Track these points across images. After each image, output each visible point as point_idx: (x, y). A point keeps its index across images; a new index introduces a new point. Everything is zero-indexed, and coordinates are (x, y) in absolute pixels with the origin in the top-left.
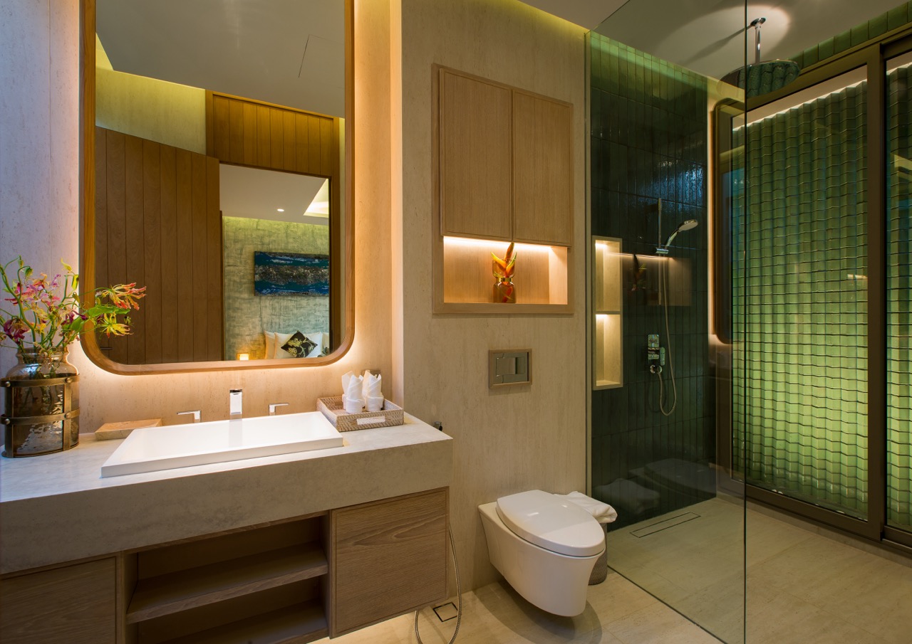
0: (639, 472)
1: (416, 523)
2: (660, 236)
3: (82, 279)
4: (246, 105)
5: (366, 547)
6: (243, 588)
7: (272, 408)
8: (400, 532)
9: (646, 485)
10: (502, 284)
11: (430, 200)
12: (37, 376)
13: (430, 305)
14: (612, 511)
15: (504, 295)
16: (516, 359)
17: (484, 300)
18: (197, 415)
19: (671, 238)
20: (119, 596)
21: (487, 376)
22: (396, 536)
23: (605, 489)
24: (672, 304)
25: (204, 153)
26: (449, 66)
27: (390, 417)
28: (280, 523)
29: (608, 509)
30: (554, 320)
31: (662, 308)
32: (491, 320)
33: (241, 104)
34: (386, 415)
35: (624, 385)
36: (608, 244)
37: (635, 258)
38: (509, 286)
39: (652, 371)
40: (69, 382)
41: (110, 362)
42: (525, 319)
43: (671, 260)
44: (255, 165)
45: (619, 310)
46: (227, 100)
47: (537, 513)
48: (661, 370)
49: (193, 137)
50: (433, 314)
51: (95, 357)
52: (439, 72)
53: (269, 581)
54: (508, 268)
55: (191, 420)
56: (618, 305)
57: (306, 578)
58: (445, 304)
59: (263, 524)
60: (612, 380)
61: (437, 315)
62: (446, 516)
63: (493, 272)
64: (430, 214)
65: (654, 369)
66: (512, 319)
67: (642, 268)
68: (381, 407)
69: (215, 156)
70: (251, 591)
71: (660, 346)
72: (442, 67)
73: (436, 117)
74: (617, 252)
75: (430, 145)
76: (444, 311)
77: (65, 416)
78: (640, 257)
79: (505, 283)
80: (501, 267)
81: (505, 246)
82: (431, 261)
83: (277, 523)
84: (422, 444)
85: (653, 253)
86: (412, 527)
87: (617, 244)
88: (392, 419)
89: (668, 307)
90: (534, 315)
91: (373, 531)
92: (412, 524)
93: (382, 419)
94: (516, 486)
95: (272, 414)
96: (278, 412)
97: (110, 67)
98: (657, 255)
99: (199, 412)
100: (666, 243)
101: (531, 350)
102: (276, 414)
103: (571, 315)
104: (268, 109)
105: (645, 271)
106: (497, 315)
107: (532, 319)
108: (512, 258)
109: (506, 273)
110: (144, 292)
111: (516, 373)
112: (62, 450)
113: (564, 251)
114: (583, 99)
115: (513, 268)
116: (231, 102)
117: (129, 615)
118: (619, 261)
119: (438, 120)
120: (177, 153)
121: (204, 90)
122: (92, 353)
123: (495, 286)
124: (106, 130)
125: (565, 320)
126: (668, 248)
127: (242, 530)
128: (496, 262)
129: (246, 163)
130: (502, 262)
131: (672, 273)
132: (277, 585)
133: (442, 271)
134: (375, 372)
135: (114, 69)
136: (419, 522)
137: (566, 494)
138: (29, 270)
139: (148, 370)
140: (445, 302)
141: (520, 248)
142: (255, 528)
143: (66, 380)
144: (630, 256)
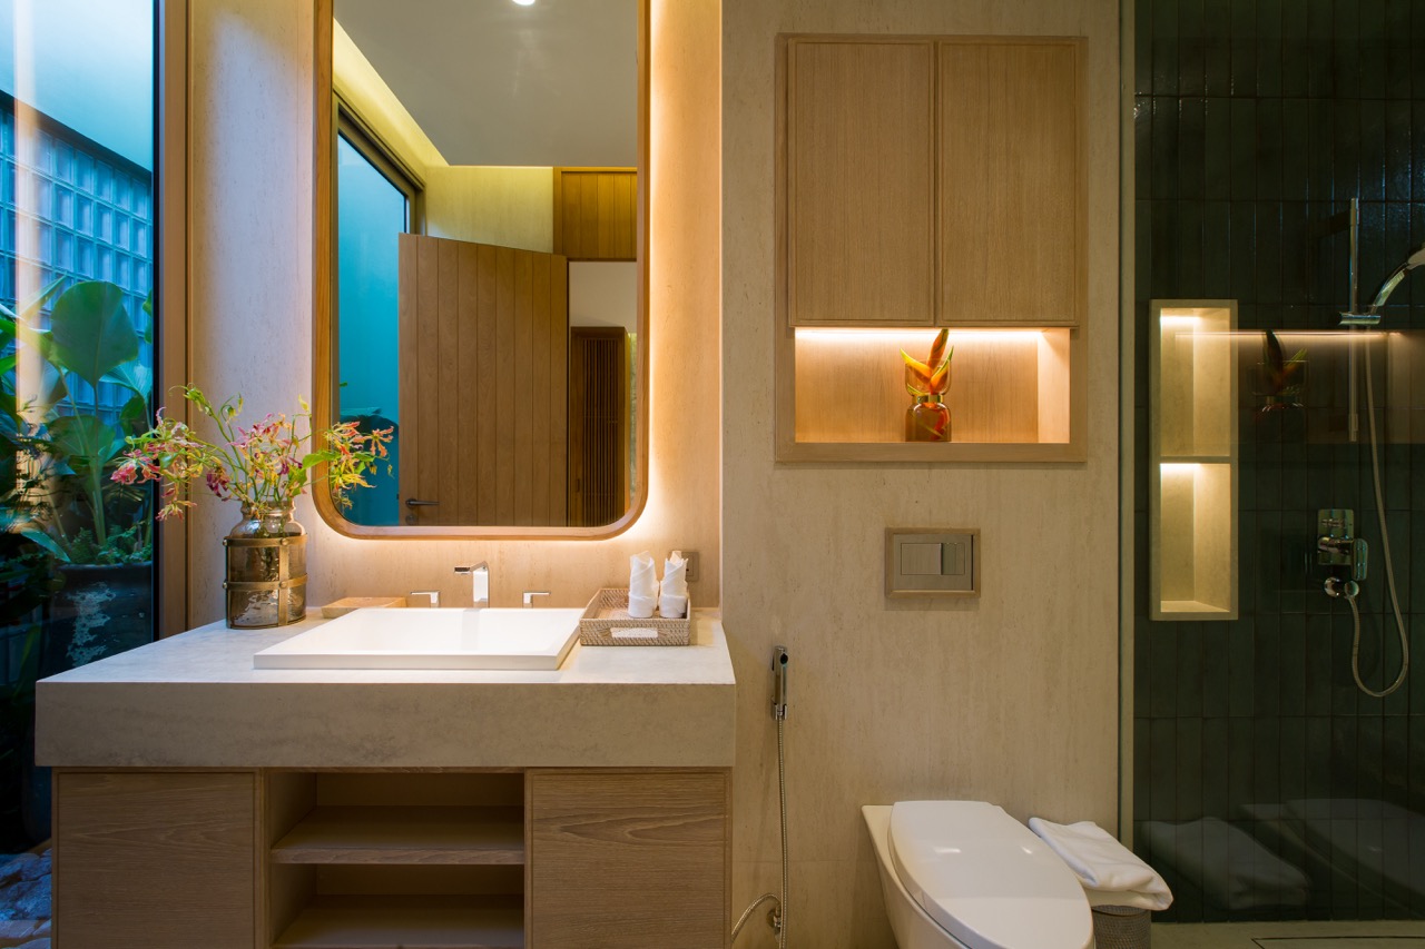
0: (1266, 812)
1: (667, 818)
2: (1354, 287)
3: (314, 420)
4: (601, 177)
5: (579, 838)
6: (406, 853)
7: (527, 598)
8: (639, 827)
9: (1280, 848)
10: (923, 406)
11: (771, 268)
12: (258, 534)
13: (771, 448)
14: (1160, 885)
15: (928, 427)
16: (942, 545)
17: (893, 437)
18: (434, 597)
19: (1389, 287)
20: (257, 823)
21: (882, 576)
22: (631, 833)
23: (1163, 833)
24: (1400, 437)
25: (551, 252)
26: (807, 31)
27: (665, 631)
28: (456, 771)
29: (1150, 880)
30: (1038, 474)
31: (1363, 448)
32: (891, 474)
33: (595, 176)
34: (659, 626)
35: (1241, 613)
36: (1203, 315)
37: (1272, 341)
38: (937, 410)
39: (1329, 591)
40: (285, 544)
41: (342, 522)
42: (968, 472)
43: (1395, 337)
44: (612, 257)
45: (1228, 455)
46: (577, 177)
47: (957, 851)
48: (1357, 592)
49: (537, 234)
50: (777, 462)
51: (327, 514)
52: (789, 47)
53: (442, 852)
54: (936, 377)
55: (426, 603)
56: (1227, 442)
57: (493, 862)
58: (798, 444)
59: (433, 768)
60: (1211, 602)
61: (782, 463)
62: (725, 819)
63: (907, 387)
64: (772, 293)
65: (1336, 587)
66: (935, 472)
67: (1296, 360)
68: (683, 611)
69: (563, 253)
70: (416, 861)
71: (1358, 535)
72: (794, 36)
73: (781, 125)
74: (1223, 329)
75: (772, 175)
76: (795, 456)
77: (280, 585)
78: (1284, 337)
79: (929, 405)
80: (918, 374)
81: (929, 336)
82: (772, 371)
83: (452, 771)
84: (675, 686)
85: (1334, 325)
86: (659, 825)
87: (1225, 314)
88: (669, 635)
89: (1386, 448)
90: (988, 464)
91: (592, 815)
92: (662, 819)
93: (652, 633)
94: (943, 784)
95: (527, 607)
96: (534, 603)
97: (442, 162)
98: (1347, 328)
99: (437, 594)
100: (1374, 297)
101: (979, 531)
102: (533, 607)
103: (1081, 464)
104: (629, 177)
105: (1300, 367)
106: (903, 464)
107: (982, 472)
108: (945, 357)
109: (931, 386)
110: (391, 434)
111: (942, 573)
112: (277, 625)
113: (1062, 336)
114: (1116, 19)
115: (944, 377)
116: (584, 177)
117: (273, 851)
118: (1228, 349)
119: (785, 129)
120: (516, 255)
121: (551, 168)
122: (324, 510)
123: (910, 411)
124: (438, 239)
125: (1064, 475)
126: (1379, 310)
127: (404, 771)
128: (911, 368)
129: (600, 256)
130: (923, 367)
131: (1397, 367)
132: (450, 862)
133: (792, 388)
134: (684, 555)
135: (450, 164)
136: (674, 818)
137: (1065, 823)
138: (231, 409)
139: (381, 533)
140: (797, 441)
141: (959, 339)
142: (422, 771)
143: (281, 542)
144: (1257, 337)
